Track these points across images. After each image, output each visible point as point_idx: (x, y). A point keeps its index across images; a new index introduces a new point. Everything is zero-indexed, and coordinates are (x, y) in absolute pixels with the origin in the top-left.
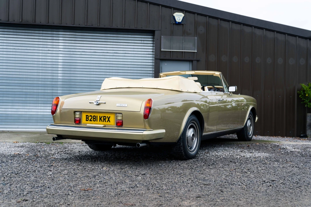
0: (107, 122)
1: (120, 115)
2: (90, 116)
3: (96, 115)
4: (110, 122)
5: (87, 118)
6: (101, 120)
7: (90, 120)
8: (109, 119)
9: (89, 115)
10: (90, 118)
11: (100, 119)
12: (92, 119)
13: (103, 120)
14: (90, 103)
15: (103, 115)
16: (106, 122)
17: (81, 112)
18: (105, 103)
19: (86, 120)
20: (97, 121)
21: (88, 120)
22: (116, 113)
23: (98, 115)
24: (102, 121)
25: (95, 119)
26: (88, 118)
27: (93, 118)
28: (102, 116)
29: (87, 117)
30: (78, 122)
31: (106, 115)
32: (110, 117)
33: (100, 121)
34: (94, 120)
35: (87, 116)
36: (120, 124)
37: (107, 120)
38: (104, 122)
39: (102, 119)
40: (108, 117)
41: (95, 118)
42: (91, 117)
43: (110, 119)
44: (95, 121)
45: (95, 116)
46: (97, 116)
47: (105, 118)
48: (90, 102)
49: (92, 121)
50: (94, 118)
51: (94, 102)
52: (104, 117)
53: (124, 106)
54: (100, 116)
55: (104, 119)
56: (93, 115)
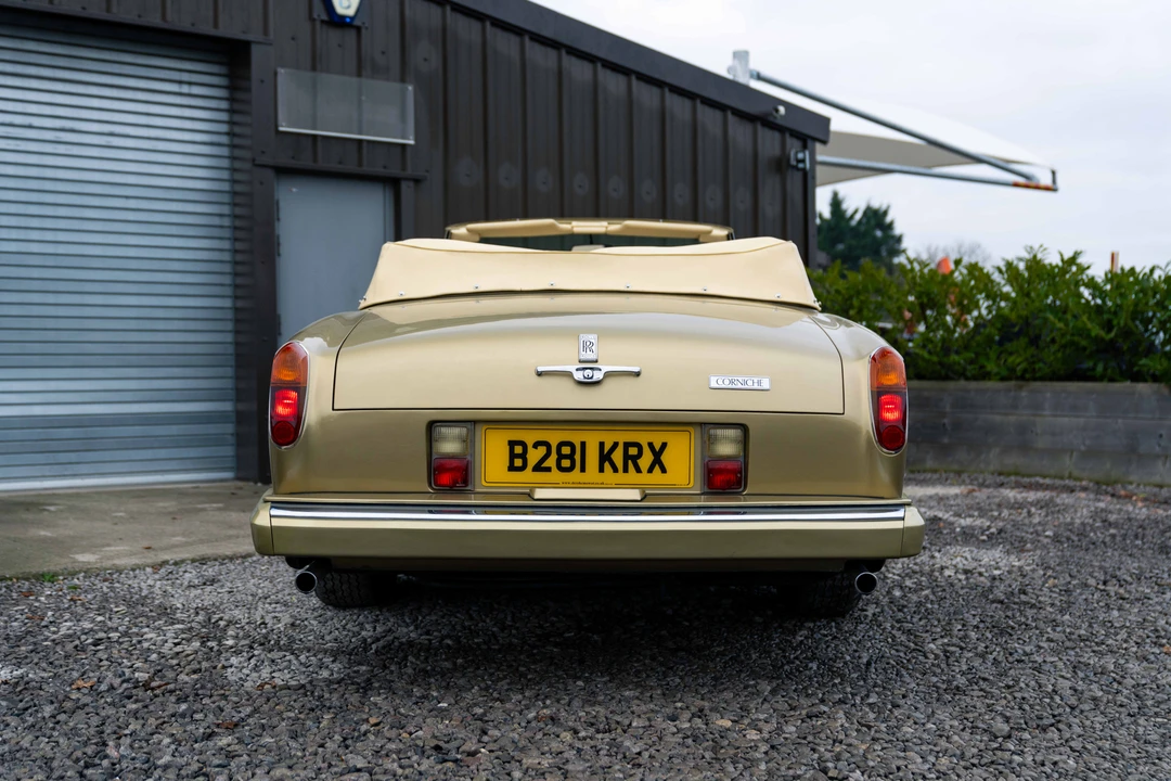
0: (650, 470)
1: (731, 433)
2: (536, 445)
3: (576, 437)
4: (664, 470)
5: (513, 456)
6: (607, 465)
7: (538, 468)
8: (657, 455)
9: (530, 437)
10: (534, 456)
11: (605, 457)
12: (551, 462)
13: (619, 463)
14: (540, 374)
15: (623, 437)
16: (638, 470)
17: (474, 424)
18: (638, 374)
19: (512, 468)
20: (583, 469)
21: (523, 468)
22: (703, 426)
23: (593, 440)
24: (615, 470)
25: (569, 459)
26: (523, 456)
27: (554, 456)
28: (615, 445)
29: (518, 450)
30: (452, 478)
31: (643, 438)
32: (664, 445)
33: (601, 470)
34: (566, 463)
35: (512, 444)
36: (723, 481)
37: (647, 459)
38: (626, 470)
39: (618, 457)
40: (651, 445)
41: (571, 457)
42: (542, 450)
43: (664, 458)
44: (570, 469)
45: (571, 445)
46: (583, 444)
47: (633, 451)
48: (540, 369)
49: (548, 469)
50: (561, 457)
51: (572, 368)
52: (627, 445)
53: (756, 386)
54: (602, 445)
55: (626, 457)
56: (554, 438)
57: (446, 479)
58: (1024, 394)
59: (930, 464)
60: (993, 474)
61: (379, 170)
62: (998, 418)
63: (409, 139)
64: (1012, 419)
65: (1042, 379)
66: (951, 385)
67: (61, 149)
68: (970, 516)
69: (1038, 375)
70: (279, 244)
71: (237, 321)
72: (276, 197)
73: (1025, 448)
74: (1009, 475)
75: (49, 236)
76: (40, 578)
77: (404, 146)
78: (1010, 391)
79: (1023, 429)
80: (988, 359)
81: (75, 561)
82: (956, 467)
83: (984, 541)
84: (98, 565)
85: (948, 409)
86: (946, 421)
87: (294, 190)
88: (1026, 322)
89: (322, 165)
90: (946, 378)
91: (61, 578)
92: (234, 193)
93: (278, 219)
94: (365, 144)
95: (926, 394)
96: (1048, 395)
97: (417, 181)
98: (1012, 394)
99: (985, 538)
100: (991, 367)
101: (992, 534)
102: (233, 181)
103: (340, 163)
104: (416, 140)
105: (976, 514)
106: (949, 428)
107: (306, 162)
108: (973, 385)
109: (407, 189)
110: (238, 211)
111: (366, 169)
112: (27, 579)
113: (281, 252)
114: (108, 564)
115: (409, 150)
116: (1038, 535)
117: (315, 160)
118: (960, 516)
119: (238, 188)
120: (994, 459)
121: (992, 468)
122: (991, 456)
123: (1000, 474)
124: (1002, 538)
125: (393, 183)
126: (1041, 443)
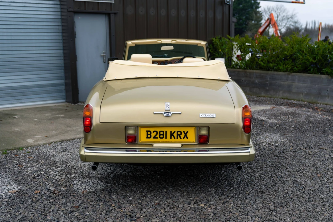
0: (184, 138)
1: (205, 129)
2: (154, 132)
3: (164, 130)
4: (187, 138)
5: (148, 135)
6: (172, 137)
7: (154, 138)
9: (152, 130)
10: (153, 135)
11: (172, 135)
12: (158, 136)
14: (154, 114)
15: (177, 130)
16: (181, 138)
17: (137, 126)
18: (181, 114)
19: (147, 138)
20: (166, 138)
21: (150, 138)
22: (198, 127)
23: (169, 130)
24: (175, 138)
25: (162, 135)
26: (150, 135)
27: (158, 135)
28: (175, 132)
29: (149, 133)
30: (132, 140)
31: (182, 130)
32: (187, 132)
33: (171, 138)
34: (162, 136)
35: (147, 131)
36: (203, 140)
37: (183, 135)
38: (177, 138)
39: (175, 135)
40: (184, 132)
41: (163, 135)
43: (187, 135)
44: (163, 138)
45: (163, 132)
46: (166, 131)
47: (179, 133)
48: (155, 113)
49: (157, 138)
50: (160, 135)
51: (163, 113)
52: (178, 132)
53: (212, 116)
54: (171, 132)
55: (178, 135)
56: (158, 130)
57: (130, 140)
58: (290, 76)
59: (263, 94)
60: (280, 98)
61: (104, 11)
62: (282, 83)
63: (112, 1)
64: (286, 83)
65: (295, 72)
66: (270, 72)
67: (11, 8)
68: (272, 119)
69: (294, 71)
70: (76, 34)
71: (64, 57)
72: (74, 20)
73: (289, 91)
74: (285, 99)
75: (9, 34)
76: (19, 149)
77: (111, 3)
78: (286, 75)
79: (289, 86)
80: (280, 65)
81: (28, 143)
82: (270, 96)
83: (275, 129)
84: (34, 144)
85: (268, 79)
86: (268, 83)
87: (79, 18)
88: (292, 55)
89: (87, 10)
90: (268, 70)
91: (24, 149)
92: (62, 19)
93: (75, 27)
94: (99, 3)
95: (262, 75)
96: (297, 77)
97: (115, 14)
98: (287, 76)
99: (275, 128)
100: (281, 67)
101: (277, 126)
102: (62, 15)
103: (93, 9)
104: (115, 1)
105: (274, 118)
106: (268, 85)
107: (83, 10)
108: (276, 73)
109: (112, 16)
110: (63, 24)
111: (100, 11)
112: (16, 150)
113: (76, 37)
114: (37, 143)
115: (112, 4)
116: (290, 127)
117: (85, 9)
118: (269, 119)
119: (63, 17)
120: (281, 94)
121: (280, 97)
122: (280, 93)
123: (282, 99)
124: (280, 128)
125: (108, 15)
126: (294, 90)
